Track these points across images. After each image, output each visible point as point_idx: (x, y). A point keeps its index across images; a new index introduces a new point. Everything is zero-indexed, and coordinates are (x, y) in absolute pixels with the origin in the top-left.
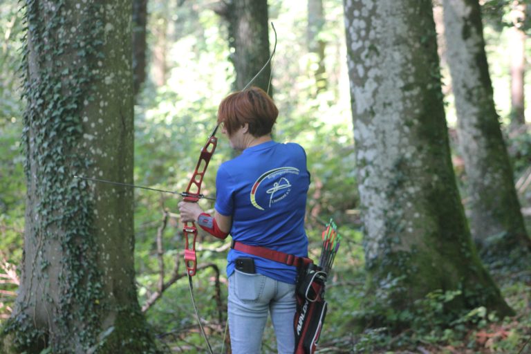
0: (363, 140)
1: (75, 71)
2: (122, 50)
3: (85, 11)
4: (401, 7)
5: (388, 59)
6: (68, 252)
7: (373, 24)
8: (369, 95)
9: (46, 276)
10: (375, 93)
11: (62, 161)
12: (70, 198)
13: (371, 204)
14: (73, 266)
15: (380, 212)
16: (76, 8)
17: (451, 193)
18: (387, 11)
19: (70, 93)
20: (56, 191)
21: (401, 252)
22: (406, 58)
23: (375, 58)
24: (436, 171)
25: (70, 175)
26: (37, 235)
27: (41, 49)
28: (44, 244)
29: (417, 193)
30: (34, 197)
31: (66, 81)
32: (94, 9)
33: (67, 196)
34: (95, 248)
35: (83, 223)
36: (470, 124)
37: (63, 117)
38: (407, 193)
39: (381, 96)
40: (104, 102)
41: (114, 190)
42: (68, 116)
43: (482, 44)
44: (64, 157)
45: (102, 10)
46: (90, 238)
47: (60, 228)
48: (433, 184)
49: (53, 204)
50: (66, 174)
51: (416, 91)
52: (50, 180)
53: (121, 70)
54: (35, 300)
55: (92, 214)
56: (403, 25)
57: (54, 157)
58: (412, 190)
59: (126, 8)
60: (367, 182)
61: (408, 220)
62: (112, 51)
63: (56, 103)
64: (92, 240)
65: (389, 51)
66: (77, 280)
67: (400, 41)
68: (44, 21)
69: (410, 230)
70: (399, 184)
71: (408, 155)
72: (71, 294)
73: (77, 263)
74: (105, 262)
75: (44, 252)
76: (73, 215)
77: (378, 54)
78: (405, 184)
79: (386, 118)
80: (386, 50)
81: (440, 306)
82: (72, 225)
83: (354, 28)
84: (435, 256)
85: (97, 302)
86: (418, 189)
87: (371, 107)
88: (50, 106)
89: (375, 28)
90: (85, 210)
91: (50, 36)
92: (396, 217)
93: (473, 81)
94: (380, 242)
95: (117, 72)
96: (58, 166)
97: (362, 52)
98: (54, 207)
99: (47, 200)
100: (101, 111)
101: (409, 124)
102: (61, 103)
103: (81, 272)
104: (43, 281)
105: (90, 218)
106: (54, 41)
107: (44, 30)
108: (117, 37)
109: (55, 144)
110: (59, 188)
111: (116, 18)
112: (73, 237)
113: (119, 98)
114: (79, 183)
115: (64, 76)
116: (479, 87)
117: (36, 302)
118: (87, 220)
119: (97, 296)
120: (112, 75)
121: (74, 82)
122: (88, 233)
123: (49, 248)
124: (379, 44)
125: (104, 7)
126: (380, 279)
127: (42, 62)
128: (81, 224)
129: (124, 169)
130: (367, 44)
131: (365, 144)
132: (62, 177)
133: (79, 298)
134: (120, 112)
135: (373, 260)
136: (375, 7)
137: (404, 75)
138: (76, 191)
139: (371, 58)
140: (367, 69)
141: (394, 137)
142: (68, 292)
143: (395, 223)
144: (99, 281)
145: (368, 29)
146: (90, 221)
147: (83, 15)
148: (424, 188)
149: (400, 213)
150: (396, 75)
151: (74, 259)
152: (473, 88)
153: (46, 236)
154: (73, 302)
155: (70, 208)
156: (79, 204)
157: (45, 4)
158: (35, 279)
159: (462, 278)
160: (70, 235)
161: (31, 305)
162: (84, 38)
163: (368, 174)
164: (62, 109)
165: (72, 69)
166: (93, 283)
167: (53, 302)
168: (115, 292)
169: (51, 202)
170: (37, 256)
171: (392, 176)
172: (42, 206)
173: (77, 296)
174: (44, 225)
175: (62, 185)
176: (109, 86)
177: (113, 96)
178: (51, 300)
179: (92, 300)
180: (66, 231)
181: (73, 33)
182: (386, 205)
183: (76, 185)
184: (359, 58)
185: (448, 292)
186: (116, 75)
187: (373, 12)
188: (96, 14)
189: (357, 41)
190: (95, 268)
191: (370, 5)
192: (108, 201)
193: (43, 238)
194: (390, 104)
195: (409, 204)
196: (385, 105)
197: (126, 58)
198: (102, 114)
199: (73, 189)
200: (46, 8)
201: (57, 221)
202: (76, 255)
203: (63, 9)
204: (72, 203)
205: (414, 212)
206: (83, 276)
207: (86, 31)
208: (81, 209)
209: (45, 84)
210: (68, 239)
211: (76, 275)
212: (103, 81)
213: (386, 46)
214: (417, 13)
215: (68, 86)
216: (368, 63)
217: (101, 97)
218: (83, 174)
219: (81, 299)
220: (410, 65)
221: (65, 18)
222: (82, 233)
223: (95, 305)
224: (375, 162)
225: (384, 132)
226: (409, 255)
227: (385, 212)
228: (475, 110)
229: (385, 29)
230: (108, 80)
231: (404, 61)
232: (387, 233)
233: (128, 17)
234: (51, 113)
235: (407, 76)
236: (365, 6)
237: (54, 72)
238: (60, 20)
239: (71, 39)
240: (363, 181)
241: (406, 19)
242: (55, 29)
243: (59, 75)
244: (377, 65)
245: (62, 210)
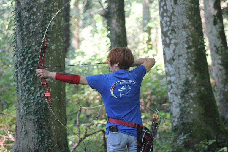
0: (169, 72)
1: (38, 43)
2: (59, 33)
3: (42, 16)
4: (186, 11)
5: (180, 35)
6: (36, 126)
7: (173, 19)
8: (172, 51)
9: (26, 137)
10: (174, 50)
11: (33, 84)
12: (37, 101)
13: (174, 101)
14: (39, 132)
15: (178, 105)
16: (38, 15)
17: (210, 95)
18: (179, 13)
19: (36, 53)
20: (30, 98)
21: (188, 123)
22: (188, 34)
23: (174, 34)
24: (203, 86)
25: (36, 91)
26: (22, 118)
27: (22, 34)
28: (25, 122)
29: (194, 95)
30: (20, 101)
31: (34, 48)
32: (46, 15)
33: (35, 101)
34: (49, 124)
35: (43, 112)
36: (218, 64)
37: (33, 64)
38: (190, 95)
39: (177, 52)
40: (51, 57)
41: (57, 97)
42: (35, 64)
43: (223, 27)
44: (34, 83)
45: (49, 16)
46: (46, 119)
47: (33, 115)
48: (202, 91)
49: (29, 104)
50: (34, 90)
51: (193, 49)
52: (28, 93)
53: (59, 43)
54: (22, 148)
55: (47, 108)
56: (187, 19)
57: (29, 82)
58: (192, 94)
59: (60, 14)
60: (171, 91)
61: (191, 108)
62: (55, 34)
63: (29, 58)
64: (47, 120)
65: (180, 31)
66: (40, 139)
67: (185, 27)
68: (23, 21)
69: (192, 112)
70: (186, 92)
71: (190, 78)
72: (38, 145)
73: (40, 131)
74: (53, 130)
75: (25, 126)
76: (38, 109)
77: (175, 33)
78: (189, 92)
79: (179, 62)
80: (179, 31)
81: (206, 147)
82: (38, 114)
83: (164, 21)
84: (204, 124)
85: (50, 148)
86: (195, 94)
87: (173, 57)
88: (27, 60)
89: (174, 21)
90: (44, 106)
91: (26, 28)
92: (185, 107)
93: (219, 43)
94: (178, 118)
95: (57, 43)
96: (31, 87)
97: (168, 32)
98: (30, 106)
99: (26, 102)
100: (50, 61)
101: (190, 64)
102: (32, 58)
103: (43, 135)
104: (25, 139)
105: (46, 110)
106: (28, 30)
107: (23, 25)
108: (57, 28)
109: (29, 77)
110: (32, 97)
111: (56, 19)
112: (39, 119)
113: (58, 55)
114: (41, 94)
115: (33, 46)
116: (221, 47)
117: (22, 149)
118: (45, 111)
119: (50, 146)
120: (55, 45)
121: (37, 48)
122: (45, 117)
123: (28, 124)
124: (176, 28)
125: (51, 14)
126: (178, 135)
127: (23, 40)
128: (42, 113)
129: (61, 87)
130: (170, 28)
131: (170, 74)
132: (33, 92)
133: (42, 147)
134: (59, 62)
135: (175, 126)
136: (173, 12)
137: (187, 42)
138: (39, 98)
139: (172, 35)
140: (170, 40)
141: (183, 70)
142: (37, 144)
143: (185, 109)
144: (51, 139)
145: (170, 22)
146: (46, 111)
147: (41, 18)
148: (198, 93)
149: (187, 105)
150: (184, 42)
151: (39, 129)
152: (219, 47)
153: (26, 119)
154: (39, 149)
155: (37, 106)
156: (41, 104)
157: (24, 14)
158: (22, 139)
159: (216, 134)
160: (37, 118)
161: (20, 150)
162: (42, 28)
163: (172, 87)
164: (32, 61)
165: (37, 43)
166: (48, 140)
167: (30, 149)
168: (58, 144)
169: (28, 103)
170: (22, 128)
171: (183, 88)
172: (24, 105)
173: (41, 146)
174: (25, 114)
175: (33, 96)
176: (53, 50)
177: (55, 54)
178: (29, 148)
179: (48, 147)
180: (35, 116)
181: (36, 26)
182: (180, 101)
183: (39, 95)
184: (167, 35)
185: (210, 141)
186: (57, 45)
187: (173, 14)
188: (47, 17)
189: (166, 27)
190: (49, 133)
191: (171, 11)
192: (54, 102)
193: (25, 120)
194: (181, 55)
195: (191, 101)
196: (179, 56)
197: (61, 37)
198: (51, 63)
199: (38, 97)
200: (24, 15)
201: (31, 112)
202: (40, 127)
203: (32, 15)
204: (38, 103)
205: (193, 104)
206: (43, 137)
207: (43, 25)
208: (42, 106)
209: (25, 50)
210: (36, 120)
211: (40, 136)
212: (51, 48)
213: (179, 29)
214: (193, 13)
215: (35, 50)
216: (171, 37)
217: (50, 55)
218: (42, 90)
219: (43, 147)
220: (190, 38)
221: (33, 19)
222: (42, 117)
223: (49, 150)
224: (175, 82)
225: (179, 68)
226: (191, 124)
227: (180, 104)
228: (220, 57)
229: (178, 21)
230: (53, 47)
231: (187, 36)
232: (181, 114)
233: (62, 18)
234: (27, 63)
235: (189, 42)
236: (169, 11)
237: (28, 44)
238: (30, 21)
239: (36, 29)
240: (170, 91)
241: (187, 17)
242: (28, 24)
243: (31, 45)
244: (175, 38)
245: (33, 107)
